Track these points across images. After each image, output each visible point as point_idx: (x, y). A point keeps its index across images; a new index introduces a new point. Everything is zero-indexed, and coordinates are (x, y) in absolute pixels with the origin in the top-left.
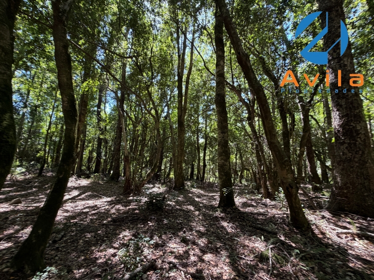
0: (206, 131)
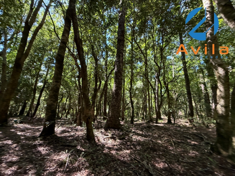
0: (46, 78)
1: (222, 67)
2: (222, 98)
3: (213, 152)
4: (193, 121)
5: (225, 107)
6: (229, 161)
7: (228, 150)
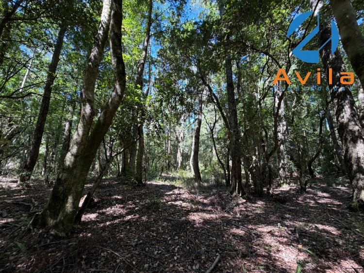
1: (90, 105)
2: (77, 144)
3: (34, 228)
4: (29, 179)
5: (75, 156)
6: (52, 233)
7: (58, 215)
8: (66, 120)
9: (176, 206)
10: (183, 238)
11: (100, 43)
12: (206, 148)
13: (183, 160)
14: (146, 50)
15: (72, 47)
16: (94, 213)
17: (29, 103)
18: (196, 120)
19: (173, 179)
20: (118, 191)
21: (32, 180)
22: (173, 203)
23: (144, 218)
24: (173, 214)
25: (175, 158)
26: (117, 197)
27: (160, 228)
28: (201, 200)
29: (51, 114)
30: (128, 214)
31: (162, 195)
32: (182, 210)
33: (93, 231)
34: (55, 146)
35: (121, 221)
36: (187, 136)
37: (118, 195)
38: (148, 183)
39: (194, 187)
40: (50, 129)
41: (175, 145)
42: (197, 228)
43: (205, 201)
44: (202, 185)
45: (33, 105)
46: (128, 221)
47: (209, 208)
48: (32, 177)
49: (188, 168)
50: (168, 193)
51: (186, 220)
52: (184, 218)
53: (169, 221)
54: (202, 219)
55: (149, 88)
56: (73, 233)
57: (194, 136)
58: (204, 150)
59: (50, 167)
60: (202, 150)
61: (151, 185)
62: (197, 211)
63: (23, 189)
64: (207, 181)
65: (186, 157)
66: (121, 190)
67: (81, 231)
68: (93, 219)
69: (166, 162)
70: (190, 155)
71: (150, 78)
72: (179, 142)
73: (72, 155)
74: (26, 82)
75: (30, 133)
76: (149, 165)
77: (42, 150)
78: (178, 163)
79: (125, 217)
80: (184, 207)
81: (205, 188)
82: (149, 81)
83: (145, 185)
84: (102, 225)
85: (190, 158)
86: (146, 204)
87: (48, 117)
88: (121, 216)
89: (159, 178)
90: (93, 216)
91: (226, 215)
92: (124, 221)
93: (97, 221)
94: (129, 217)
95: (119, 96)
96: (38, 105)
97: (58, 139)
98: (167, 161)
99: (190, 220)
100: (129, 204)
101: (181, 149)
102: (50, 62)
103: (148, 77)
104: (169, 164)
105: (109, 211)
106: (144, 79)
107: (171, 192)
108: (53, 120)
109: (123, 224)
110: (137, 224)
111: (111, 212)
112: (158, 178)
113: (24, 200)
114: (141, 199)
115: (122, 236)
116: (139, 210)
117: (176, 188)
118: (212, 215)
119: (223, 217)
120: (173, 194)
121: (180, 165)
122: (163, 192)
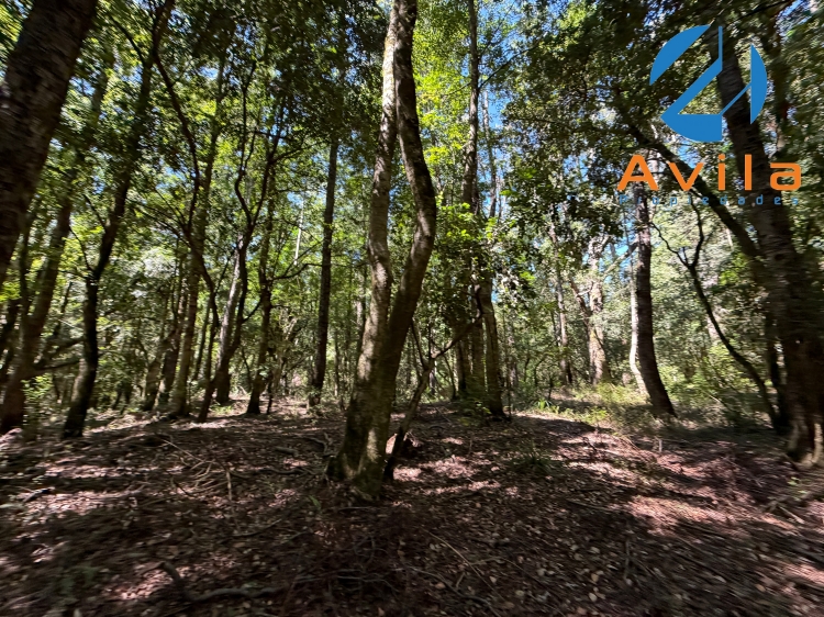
1: (384, 266)
2: (372, 338)
3: (330, 479)
4: (319, 402)
5: (373, 361)
6: (353, 491)
7: (358, 463)
8: (356, 298)
9: (593, 473)
10: (613, 554)
11: (386, 148)
12: (681, 322)
13: (608, 358)
14: (475, 121)
15: (350, 169)
16: (414, 467)
17: (307, 280)
18: (633, 248)
19: (584, 407)
20: (453, 429)
21: (323, 403)
22: (583, 465)
23: (512, 491)
24: (583, 492)
25: (585, 353)
26: (452, 440)
27: (551, 520)
28: (676, 468)
29: (334, 293)
30: (476, 478)
31: (553, 445)
32: (611, 486)
33: (414, 500)
34: (346, 347)
35: (464, 491)
36: (612, 294)
37: (455, 438)
38: (519, 414)
39: (649, 432)
40: (337, 318)
41: (578, 322)
42: (658, 538)
43: (689, 471)
44: (681, 426)
45: (311, 283)
46: (478, 493)
47: (704, 492)
48: (323, 399)
49: (625, 377)
50: (570, 442)
51: (622, 513)
52: (615, 507)
53: (572, 507)
54: (674, 517)
55: (495, 201)
56: (383, 498)
57: (633, 292)
58: (674, 325)
59: (345, 383)
60: (668, 326)
61: (526, 419)
62: (657, 493)
63: (314, 418)
64: (696, 415)
65: (615, 350)
66: (459, 428)
67: (395, 498)
68: (414, 479)
69: (559, 366)
70: (629, 343)
71: (494, 177)
72: (590, 313)
73: (368, 359)
74: (300, 248)
75: (313, 327)
76: (517, 373)
77: (331, 354)
78: (594, 367)
79: (469, 482)
80: (615, 479)
81: (687, 433)
82: (494, 185)
83: (510, 419)
84: (429, 492)
85: (629, 353)
86: (514, 460)
87: (333, 298)
88: (462, 480)
89: (546, 405)
90: (412, 473)
91: (771, 521)
92: (468, 491)
93: (420, 483)
94: (479, 485)
95: (427, 237)
96: (317, 281)
97: (349, 334)
98: (563, 363)
99: (634, 513)
100: (477, 458)
101: (599, 331)
102: (324, 207)
103: (489, 177)
104: (568, 371)
105: (441, 466)
106: (483, 184)
107: (579, 440)
108: (339, 301)
109: (468, 497)
110: (497, 502)
111: (445, 469)
112: (541, 404)
113: (317, 435)
114: (503, 451)
115: (467, 520)
116: (498, 473)
117: (592, 429)
118: (712, 514)
119: (756, 524)
120: (585, 444)
121: (599, 372)
122: (555, 438)
